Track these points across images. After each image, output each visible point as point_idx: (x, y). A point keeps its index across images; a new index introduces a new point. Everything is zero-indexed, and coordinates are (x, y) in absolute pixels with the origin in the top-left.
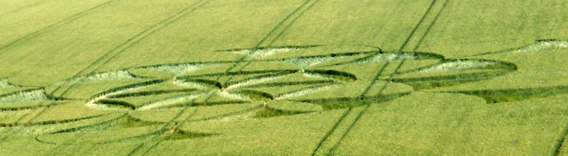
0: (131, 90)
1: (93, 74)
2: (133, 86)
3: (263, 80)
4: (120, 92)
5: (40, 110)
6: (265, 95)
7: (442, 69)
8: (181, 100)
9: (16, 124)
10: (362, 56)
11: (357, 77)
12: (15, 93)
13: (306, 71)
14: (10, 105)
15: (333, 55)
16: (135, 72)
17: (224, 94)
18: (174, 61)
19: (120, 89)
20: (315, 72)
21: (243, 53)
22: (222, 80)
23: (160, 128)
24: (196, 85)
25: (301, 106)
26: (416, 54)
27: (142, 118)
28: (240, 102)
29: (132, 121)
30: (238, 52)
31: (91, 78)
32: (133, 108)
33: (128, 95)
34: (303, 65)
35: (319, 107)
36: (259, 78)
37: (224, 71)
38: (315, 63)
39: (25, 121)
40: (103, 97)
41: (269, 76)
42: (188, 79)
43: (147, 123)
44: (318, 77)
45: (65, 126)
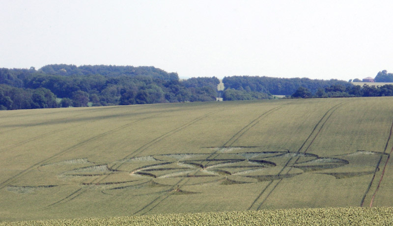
0: (154, 167)
1: (134, 157)
2: (156, 165)
3: (226, 165)
4: (148, 168)
5: (104, 176)
6: (227, 172)
7: (317, 162)
8: (181, 173)
9: (91, 184)
10: (279, 153)
11: (277, 164)
12: (91, 166)
13: (249, 160)
14: (88, 173)
15: (264, 152)
16: (157, 157)
17: (205, 171)
18: (178, 152)
19: (148, 166)
20: (253, 161)
21: (215, 149)
22: (204, 164)
23: (169, 188)
24: (189, 166)
25: (246, 179)
26: (305, 154)
27: (159, 182)
28: (213, 176)
29: (155, 184)
30: (213, 149)
31: (133, 160)
32: (155, 177)
33: (152, 170)
34: (248, 157)
35: (256, 180)
36: (224, 163)
37: (206, 158)
38: (255, 156)
39: (95, 182)
40: (139, 171)
41: (230, 162)
42: (185, 162)
43: (162, 185)
44: (256, 164)
45: (118, 185)
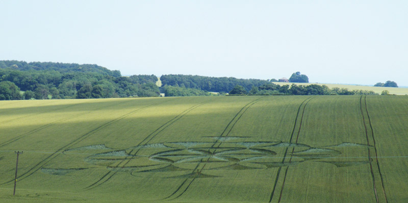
0: (168, 153)
1: (146, 145)
2: (169, 151)
3: (230, 152)
4: (163, 154)
5: (126, 161)
6: (235, 159)
8: (195, 159)
9: (117, 167)
10: (274, 143)
11: (277, 153)
12: (111, 152)
13: (250, 149)
14: (110, 157)
15: (260, 142)
16: (167, 144)
17: (215, 157)
18: (184, 140)
19: (163, 152)
20: (254, 149)
21: (216, 138)
22: (212, 151)
23: (191, 172)
24: (200, 153)
25: (256, 165)
26: (297, 144)
27: (179, 166)
28: (224, 162)
29: (175, 169)
30: (213, 138)
31: (146, 146)
32: (173, 162)
33: (168, 155)
34: (247, 145)
35: (265, 166)
36: (228, 150)
37: (211, 146)
38: (253, 145)
39: (120, 166)
40: (155, 156)
41: (232, 150)
42: (194, 149)
43: (183, 169)
44: (256, 152)
45: (143, 169)
